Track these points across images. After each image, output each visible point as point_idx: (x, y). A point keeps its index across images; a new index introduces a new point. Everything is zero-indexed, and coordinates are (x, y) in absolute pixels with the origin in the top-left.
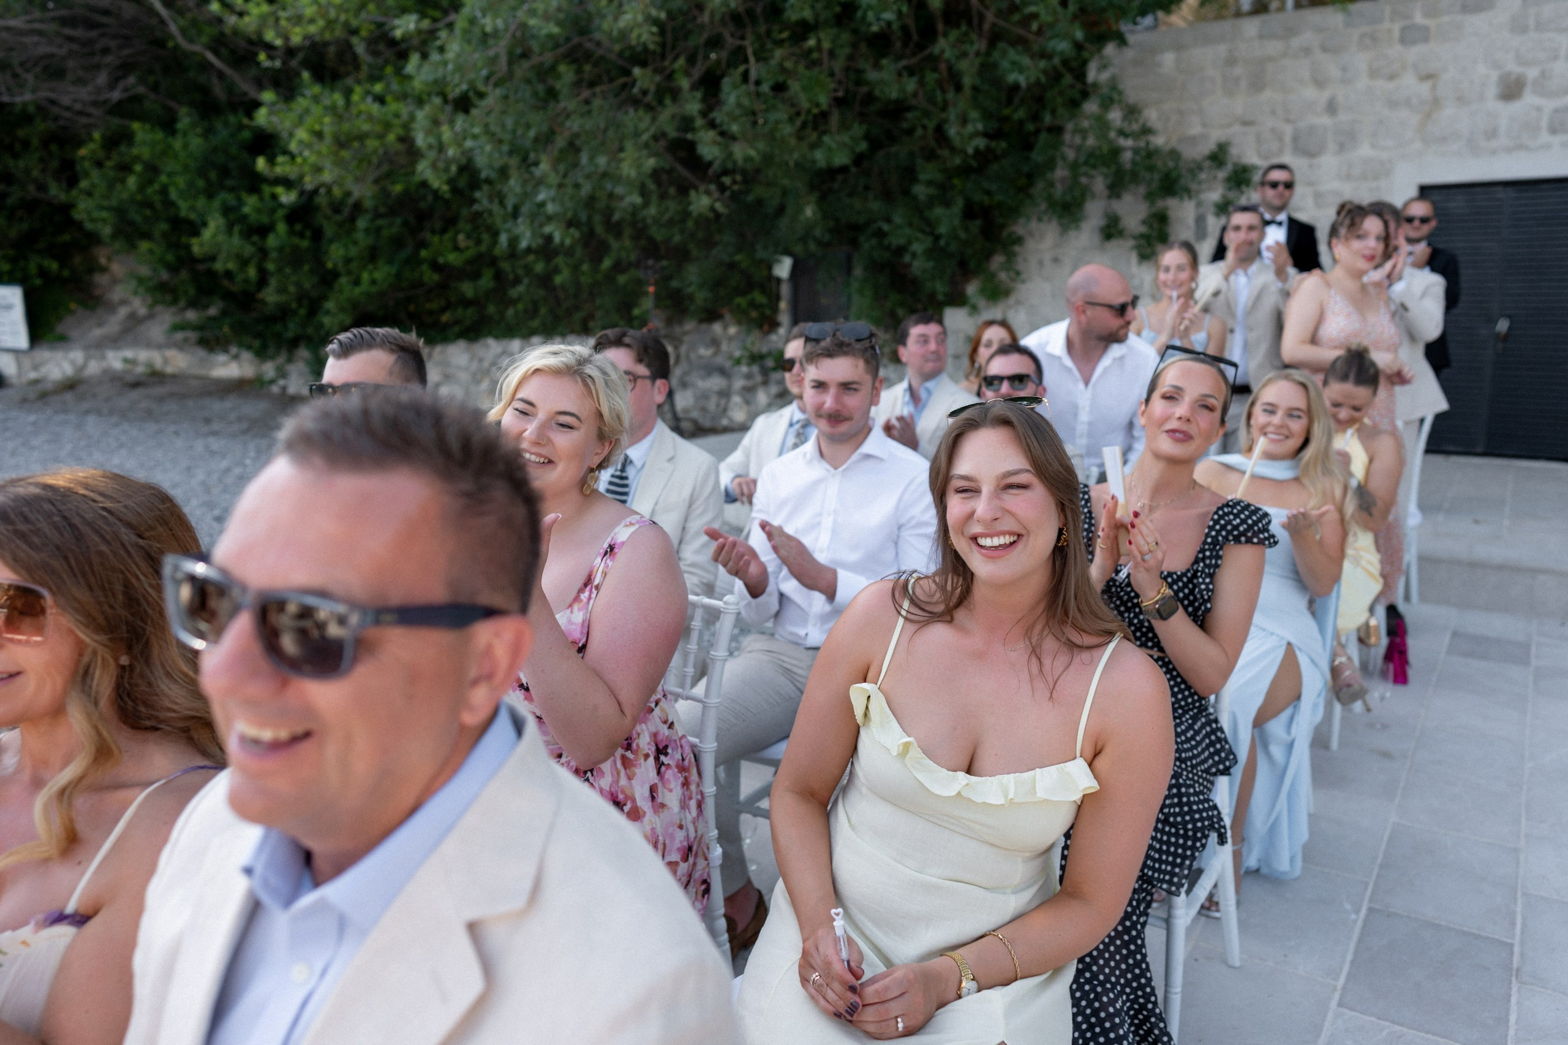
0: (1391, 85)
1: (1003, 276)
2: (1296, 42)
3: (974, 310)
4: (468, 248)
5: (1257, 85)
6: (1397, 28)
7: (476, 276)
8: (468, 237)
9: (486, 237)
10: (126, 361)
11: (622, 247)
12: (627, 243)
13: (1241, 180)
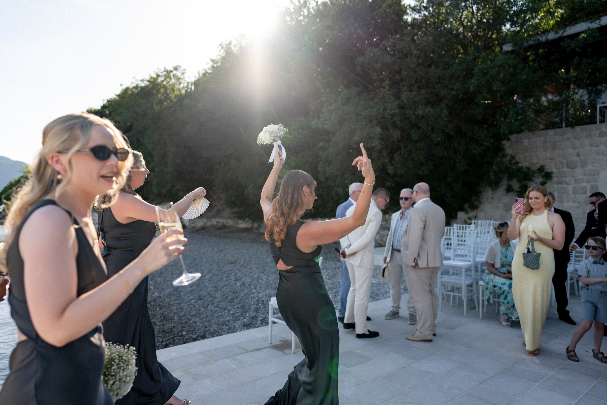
0: (596, 149)
1: (476, 202)
2: (565, 136)
3: (467, 212)
5: (554, 148)
6: (597, 133)
10: (217, 222)
13: (548, 176)
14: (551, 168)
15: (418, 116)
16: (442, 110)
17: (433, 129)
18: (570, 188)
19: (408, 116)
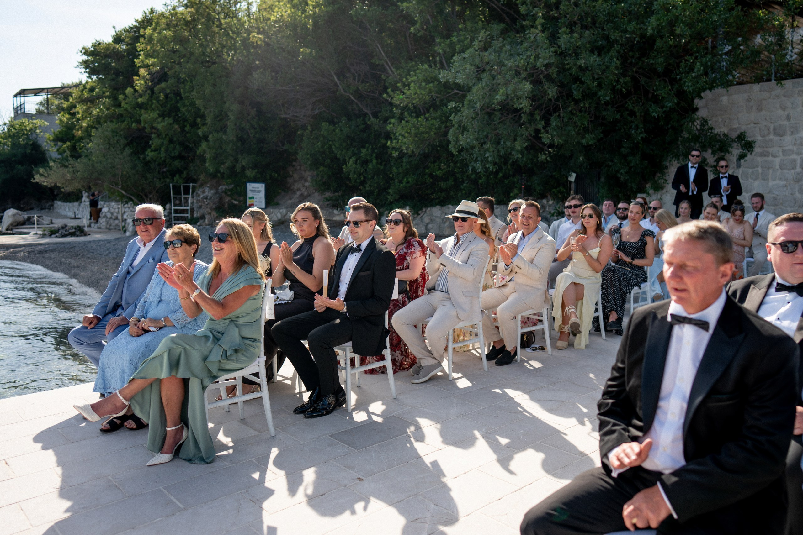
4: (444, 169)
5: (759, 109)
7: (446, 180)
8: (445, 165)
9: (452, 164)
13: (749, 146)
14: (755, 135)
15: (580, 67)
16: (611, 59)
17: (600, 85)
18: (777, 161)
19: (567, 67)
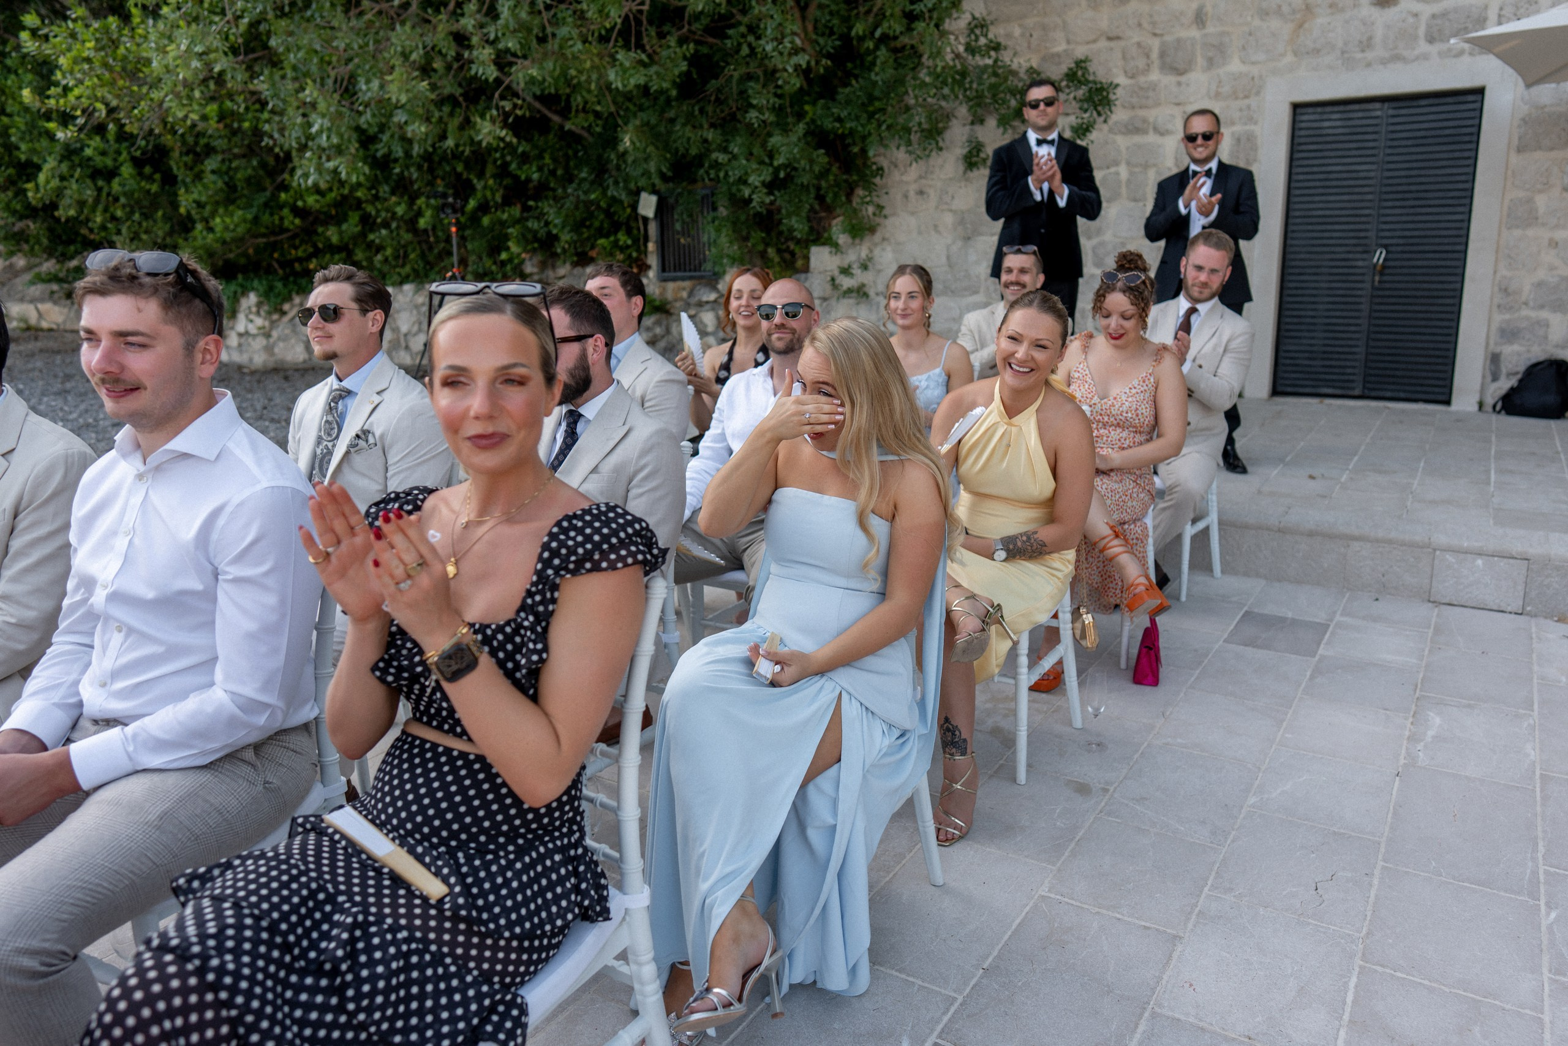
1: (866, 211)
3: (836, 247)
11: (486, 187)
12: (491, 182)
13: (1099, 99)
14: (1110, 70)
